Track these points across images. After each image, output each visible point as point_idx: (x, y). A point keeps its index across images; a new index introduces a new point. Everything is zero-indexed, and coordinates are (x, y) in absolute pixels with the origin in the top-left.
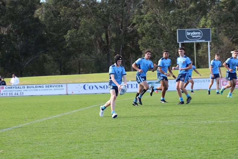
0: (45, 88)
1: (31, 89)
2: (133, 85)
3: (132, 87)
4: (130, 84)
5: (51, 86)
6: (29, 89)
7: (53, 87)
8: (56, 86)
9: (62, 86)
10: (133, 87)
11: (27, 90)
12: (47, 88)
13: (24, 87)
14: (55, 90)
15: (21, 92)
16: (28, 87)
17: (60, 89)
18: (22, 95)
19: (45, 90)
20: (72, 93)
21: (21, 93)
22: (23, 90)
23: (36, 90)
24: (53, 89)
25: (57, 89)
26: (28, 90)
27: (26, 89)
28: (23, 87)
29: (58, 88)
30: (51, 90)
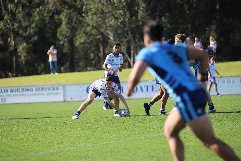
0: (34, 92)
1: (17, 93)
2: (154, 87)
3: (153, 90)
4: (150, 86)
5: (42, 89)
6: (13, 93)
7: (46, 90)
8: (49, 89)
9: (57, 89)
10: (155, 90)
11: (10, 96)
12: (38, 92)
13: (7, 91)
14: (48, 94)
15: (2, 97)
16: (11, 91)
17: (54, 94)
18: (3, 103)
19: (35, 95)
20: (72, 98)
21: (3, 100)
22: (5, 96)
23: (23, 95)
24: (45, 94)
25: (51, 94)
26: (12, 96)
27: (9, 93)
28: (5, 91)
29: (53, 92)
30: (43, 94)
